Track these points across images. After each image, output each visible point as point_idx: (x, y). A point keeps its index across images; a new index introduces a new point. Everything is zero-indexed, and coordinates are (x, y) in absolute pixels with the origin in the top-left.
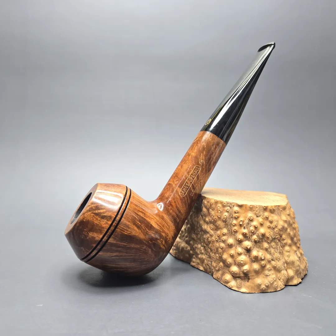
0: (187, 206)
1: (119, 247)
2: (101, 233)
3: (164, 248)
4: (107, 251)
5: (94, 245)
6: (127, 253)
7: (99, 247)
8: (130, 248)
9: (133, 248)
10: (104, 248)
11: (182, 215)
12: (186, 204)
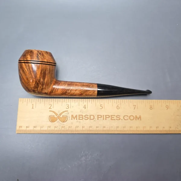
0: (62, 92)
1: (29, 69)
2: (31, 59)
3: (39, 90)
4: (26, 65)
5: (25, 60)
6: (29, 74)
7: (25, 61)
8: (31, 74)
9: (32, 75)
10: (26, 64)
11: (57, 92)
12: (62, 91)
